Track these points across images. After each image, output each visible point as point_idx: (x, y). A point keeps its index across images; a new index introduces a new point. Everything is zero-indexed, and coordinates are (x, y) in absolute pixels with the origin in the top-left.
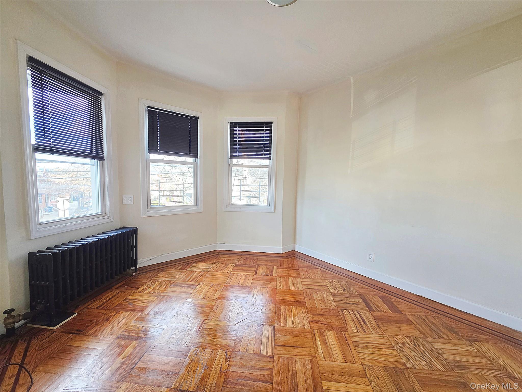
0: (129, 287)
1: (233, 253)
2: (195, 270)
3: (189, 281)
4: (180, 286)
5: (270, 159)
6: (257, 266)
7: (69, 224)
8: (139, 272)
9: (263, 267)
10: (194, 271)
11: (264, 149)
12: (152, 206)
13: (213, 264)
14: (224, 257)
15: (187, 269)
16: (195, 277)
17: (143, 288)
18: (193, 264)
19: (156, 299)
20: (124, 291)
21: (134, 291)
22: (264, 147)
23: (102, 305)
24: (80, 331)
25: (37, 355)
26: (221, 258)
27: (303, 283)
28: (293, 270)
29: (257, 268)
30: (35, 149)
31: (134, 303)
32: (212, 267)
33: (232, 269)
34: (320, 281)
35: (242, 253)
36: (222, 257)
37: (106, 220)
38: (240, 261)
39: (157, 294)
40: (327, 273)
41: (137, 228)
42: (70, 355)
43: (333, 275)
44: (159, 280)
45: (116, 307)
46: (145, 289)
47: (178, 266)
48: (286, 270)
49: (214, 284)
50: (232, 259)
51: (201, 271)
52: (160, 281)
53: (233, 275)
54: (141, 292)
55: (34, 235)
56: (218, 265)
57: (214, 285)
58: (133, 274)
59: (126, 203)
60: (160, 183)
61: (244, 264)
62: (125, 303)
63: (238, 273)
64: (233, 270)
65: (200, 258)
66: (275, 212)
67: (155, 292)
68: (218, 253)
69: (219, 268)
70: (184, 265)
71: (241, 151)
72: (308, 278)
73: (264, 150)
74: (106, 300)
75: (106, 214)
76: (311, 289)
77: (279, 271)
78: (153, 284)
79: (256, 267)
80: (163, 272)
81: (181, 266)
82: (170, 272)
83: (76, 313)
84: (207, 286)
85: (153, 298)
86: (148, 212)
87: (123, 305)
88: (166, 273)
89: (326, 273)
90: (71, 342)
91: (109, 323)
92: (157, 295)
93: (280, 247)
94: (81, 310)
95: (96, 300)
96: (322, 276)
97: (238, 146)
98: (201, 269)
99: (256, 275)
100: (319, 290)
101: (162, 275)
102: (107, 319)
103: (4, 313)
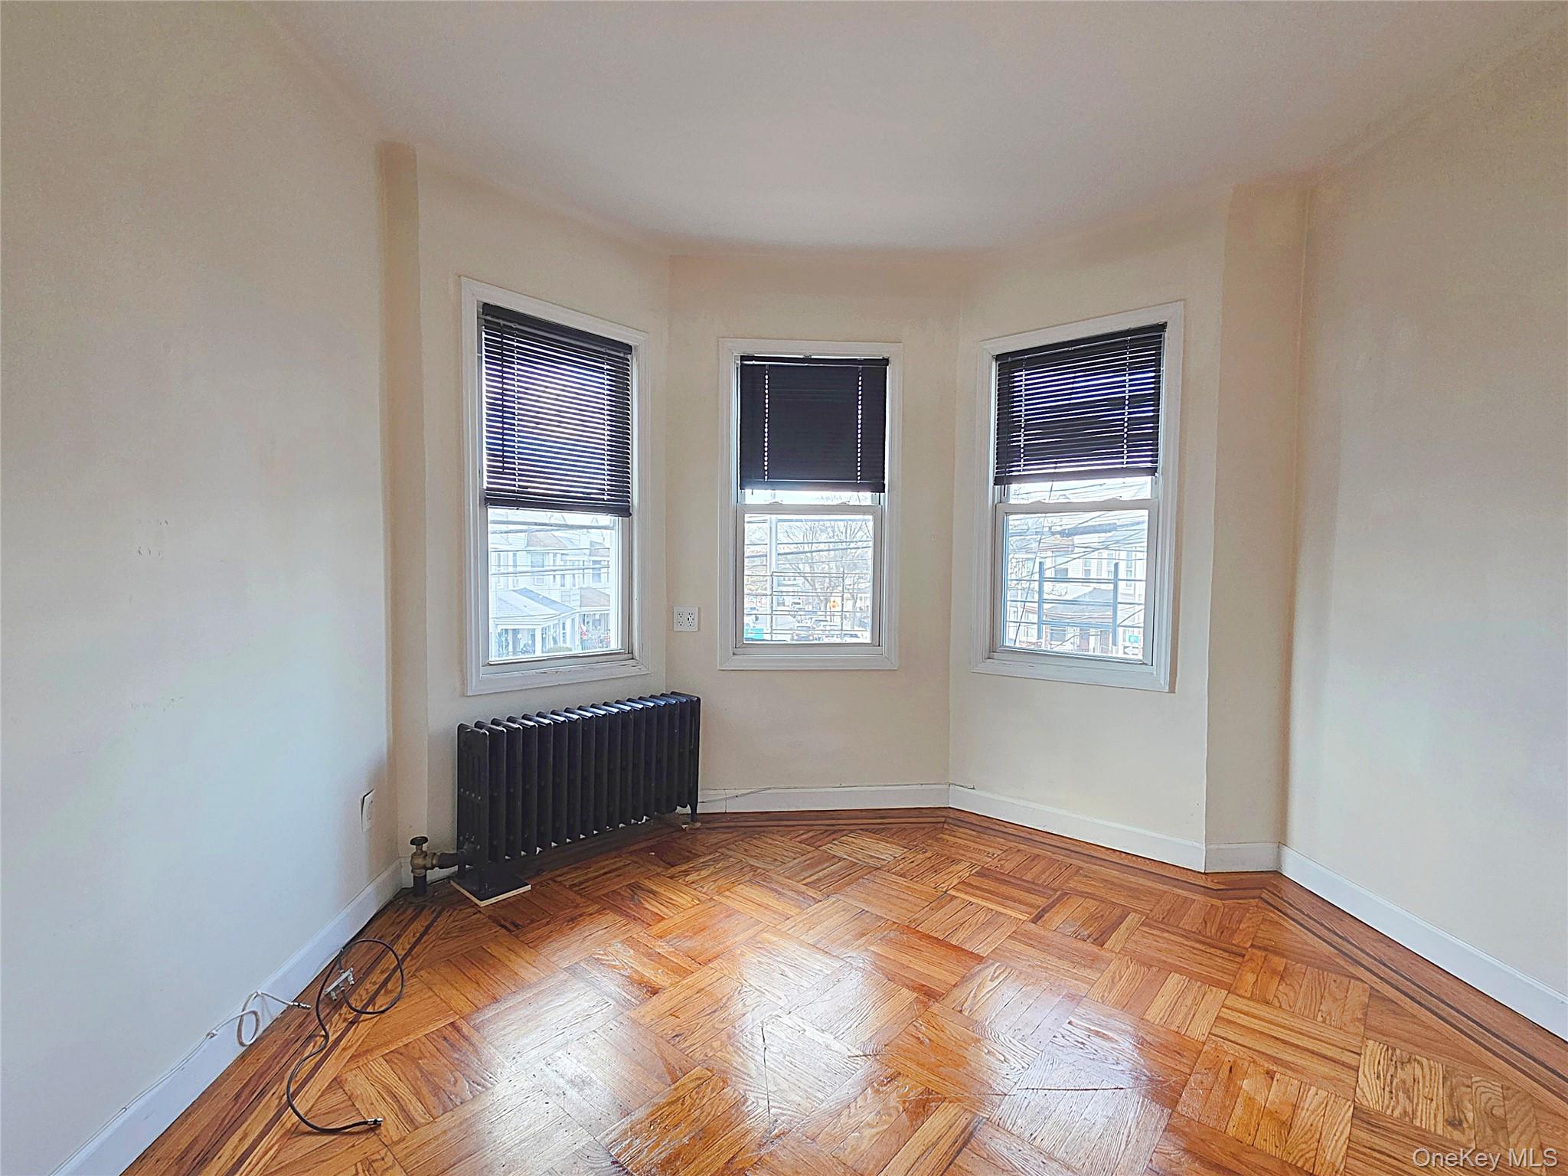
0: (658, 856)
1: (997, 827)
2: (838, 855)
3: (804, 882)
4: (772, 889)
5: (1153, 471)
6: (1059, 893)
7: (542, 671)
8: (700, 824)
9: (1084, 905)
10: (834, 857)
11: (1125, 436)
12: (747, 639)
13: (905, 850)
14: (958, 834)
15: (820, 846)
16: (828, 876)
17: (685, 867)
18: (846, 835)
19: (694, 906)
20: (642, 863)
21: (659, 870)
22: (1126, 430)
23: (581, 883)
24: (516, 926)
25: (433, 947)
26: (946, 837)
27: (1226, 1014)
28: (1212, 950)
29: (1058, 900)
30: (486, 499)
31: (642, 900)
32: (895, 857)
33: (956, 882)
34: (1330, 1034)
35: (1029, 836)
36: (949, 835)
37: (630, 669)
38: (1002, 862)
39: (704, 893)
40: (1397, 1011)
41: (699, 699)
42: (474, 969)
43: (1432, 1034)
44: (731, 857)
45: (605, 898)
46: (687, 873)
47: (802, 832)
48: (1181, 940)
49: (867, 912)
50: (981, 847)
51: (857, 861)
52: (732, 859)
53: (951, 900)
54: (672, 878)
55: (473, 687)
56: (921, 856)
57: (868, 914)
58: (684, 826)
59: (680, 628)
60: (775, 574)
61: (1011, 876)
62: (627, 893)
63: (972, 899)
64: (959, 883)
65: (879, 821)
66: (1172, 690)
67: (703, 888)
68: (943, 820)
69: (917, 865)
70: (819, 832)
71: (1036, 453)
72: (1267, 1003)
73: (1125, 441)
74: (597, 874)
75: (632, 653)
76: (1250, 1053)
77: (1144, 937)
78: (712, 863)
79: (1051, 896)
80: (755, 838)
81: (811, 834)
82: (770, 844)
83: (528, 884)
84: (844, 910)
85: (690, 899)
86: (736, 657)
87: (619, 897)
88: (760, 843)
89: (1399, 1010)
90: (490, 944)
91: (572, 929)
92: (704, 895)
93: (1198, 845)
94: (541, 882)
95: (576, 869)
96: (1359, 1020)
97: (1025, 435)
98: (860, 857)
99: (1033, 925)
100: (1292, 1069)
101: (746, 846)
102: (573, 920)
103: (412, 842)
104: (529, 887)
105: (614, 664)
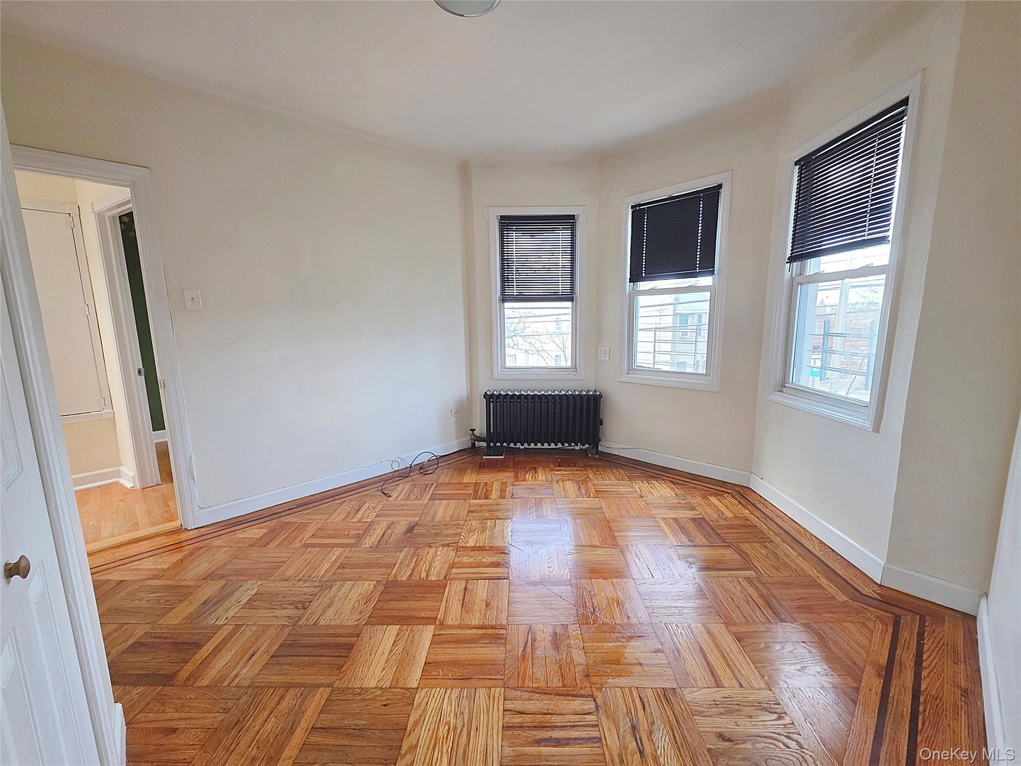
8: (599, 456)
12: (638, 366)
30: (502, 299)
37: (575, 376)
45: (519, 468)
66: (877, 428)
75: (576, 369)
86: (628, 375)
94: (509, 457)
103: (471, 430)
104: (503, 457)
105: (564, 373)
